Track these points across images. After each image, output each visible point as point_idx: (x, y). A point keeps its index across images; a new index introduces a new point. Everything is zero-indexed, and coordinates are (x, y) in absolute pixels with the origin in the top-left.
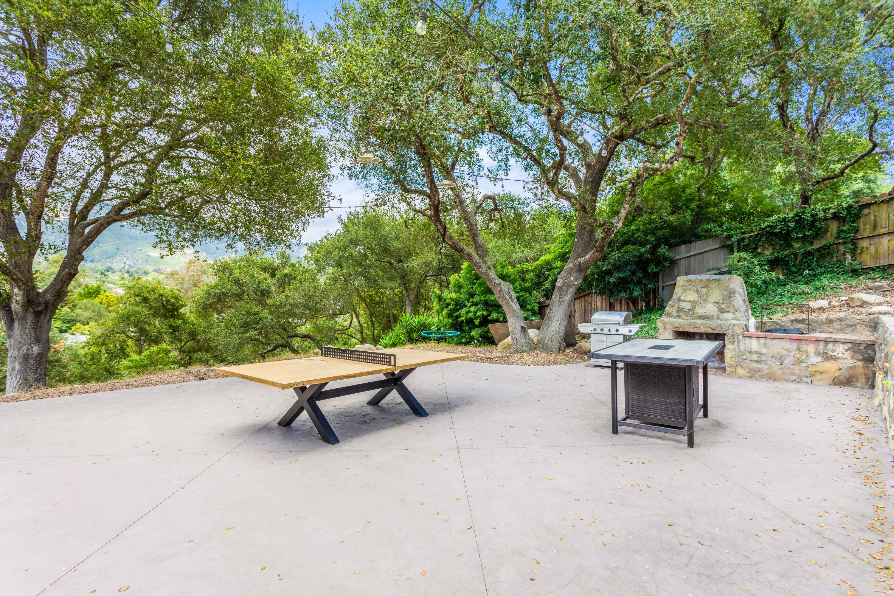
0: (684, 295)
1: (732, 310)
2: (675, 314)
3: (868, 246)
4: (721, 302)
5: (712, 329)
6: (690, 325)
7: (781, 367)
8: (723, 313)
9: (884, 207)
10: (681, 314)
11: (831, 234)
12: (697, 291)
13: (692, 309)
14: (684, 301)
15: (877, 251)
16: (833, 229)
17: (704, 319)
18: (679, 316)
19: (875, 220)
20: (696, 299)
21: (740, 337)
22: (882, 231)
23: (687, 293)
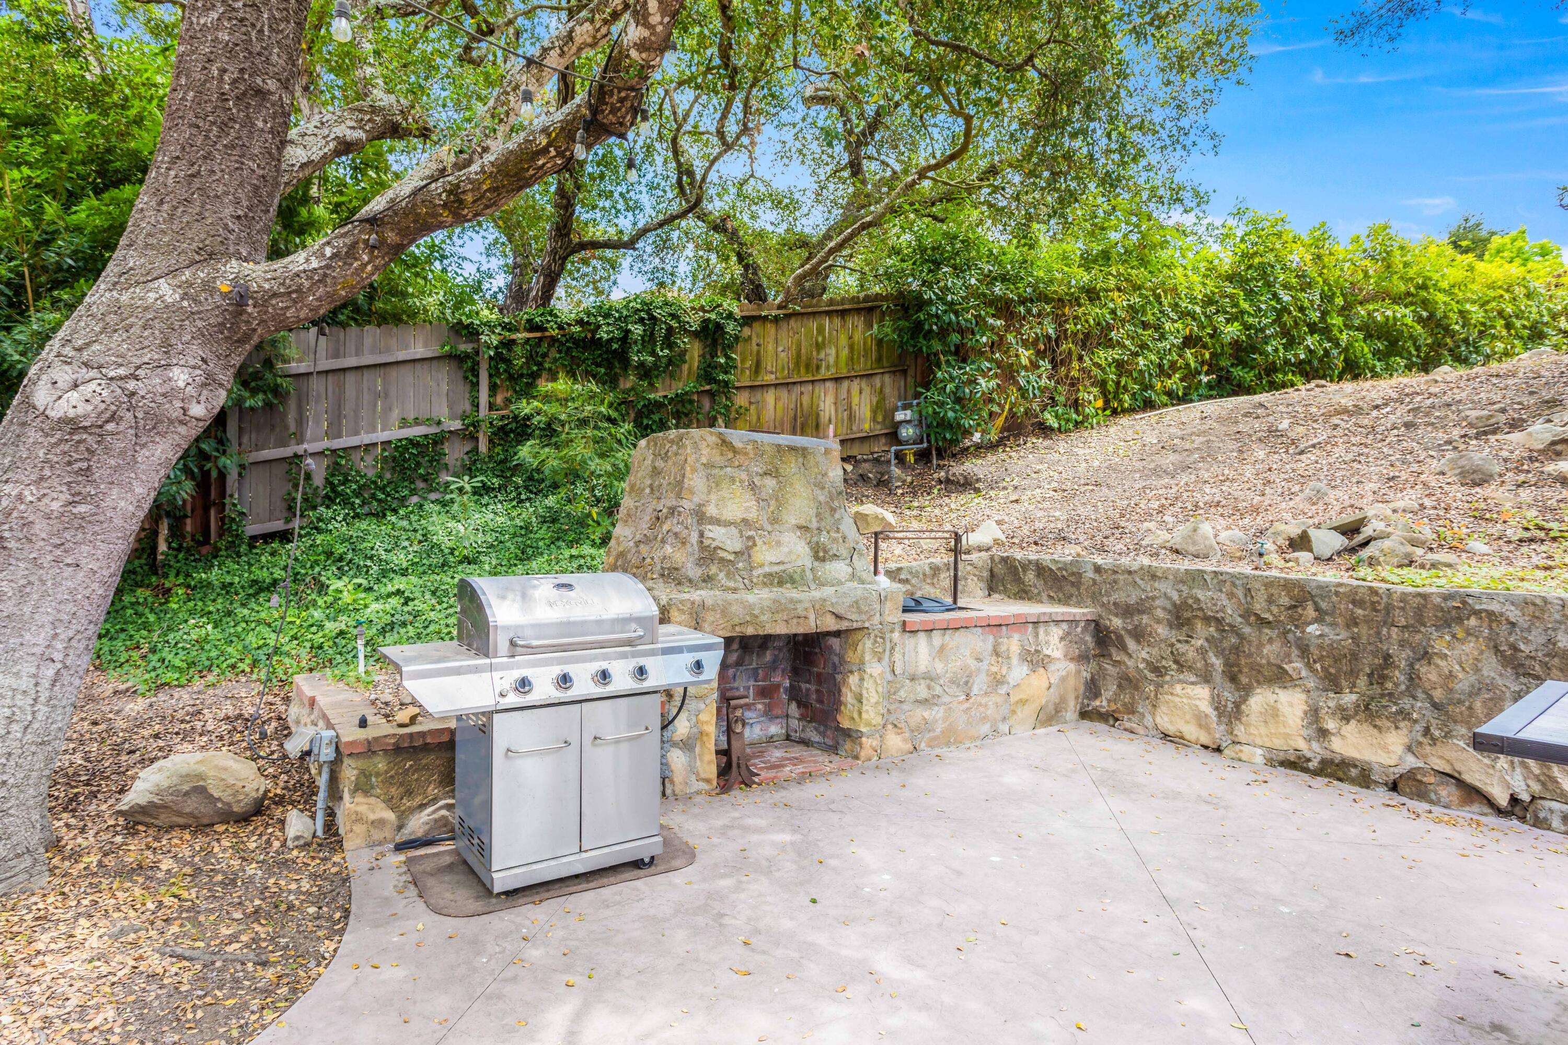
0: (713, 497)
1: (844, 552)
2: (694, 572)
3: (747, 405)
4: (814, 525)
5: (838, 617)
6: (777, 608)
7: (967, 705)
8: (823, 560)
9: (771, 328)
10: (714, 569)
11: (690, 368)
12: (753, 487)
13: (745, 553)
14: (717, 522)
15: (759, 419)
16: (692, 358)
17: (781, 583)
18: (708, 579)
19: (758, 352)
20: (752, 515)
21: (896, 635)
22: (769, 378)
23: (724, 493)
